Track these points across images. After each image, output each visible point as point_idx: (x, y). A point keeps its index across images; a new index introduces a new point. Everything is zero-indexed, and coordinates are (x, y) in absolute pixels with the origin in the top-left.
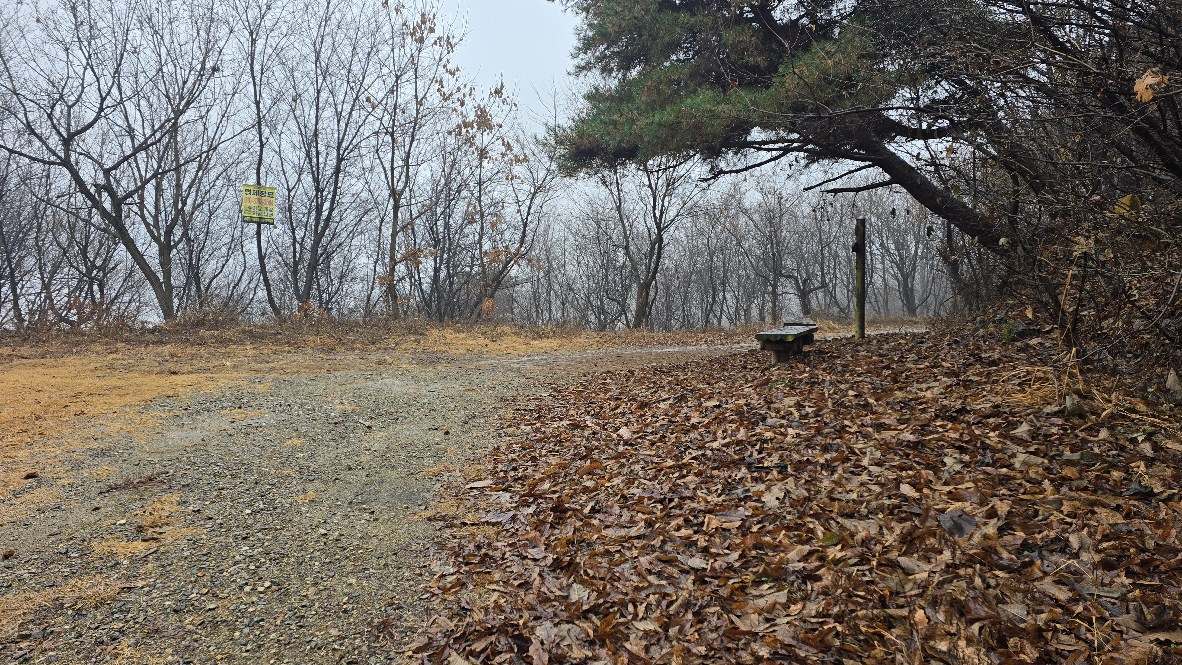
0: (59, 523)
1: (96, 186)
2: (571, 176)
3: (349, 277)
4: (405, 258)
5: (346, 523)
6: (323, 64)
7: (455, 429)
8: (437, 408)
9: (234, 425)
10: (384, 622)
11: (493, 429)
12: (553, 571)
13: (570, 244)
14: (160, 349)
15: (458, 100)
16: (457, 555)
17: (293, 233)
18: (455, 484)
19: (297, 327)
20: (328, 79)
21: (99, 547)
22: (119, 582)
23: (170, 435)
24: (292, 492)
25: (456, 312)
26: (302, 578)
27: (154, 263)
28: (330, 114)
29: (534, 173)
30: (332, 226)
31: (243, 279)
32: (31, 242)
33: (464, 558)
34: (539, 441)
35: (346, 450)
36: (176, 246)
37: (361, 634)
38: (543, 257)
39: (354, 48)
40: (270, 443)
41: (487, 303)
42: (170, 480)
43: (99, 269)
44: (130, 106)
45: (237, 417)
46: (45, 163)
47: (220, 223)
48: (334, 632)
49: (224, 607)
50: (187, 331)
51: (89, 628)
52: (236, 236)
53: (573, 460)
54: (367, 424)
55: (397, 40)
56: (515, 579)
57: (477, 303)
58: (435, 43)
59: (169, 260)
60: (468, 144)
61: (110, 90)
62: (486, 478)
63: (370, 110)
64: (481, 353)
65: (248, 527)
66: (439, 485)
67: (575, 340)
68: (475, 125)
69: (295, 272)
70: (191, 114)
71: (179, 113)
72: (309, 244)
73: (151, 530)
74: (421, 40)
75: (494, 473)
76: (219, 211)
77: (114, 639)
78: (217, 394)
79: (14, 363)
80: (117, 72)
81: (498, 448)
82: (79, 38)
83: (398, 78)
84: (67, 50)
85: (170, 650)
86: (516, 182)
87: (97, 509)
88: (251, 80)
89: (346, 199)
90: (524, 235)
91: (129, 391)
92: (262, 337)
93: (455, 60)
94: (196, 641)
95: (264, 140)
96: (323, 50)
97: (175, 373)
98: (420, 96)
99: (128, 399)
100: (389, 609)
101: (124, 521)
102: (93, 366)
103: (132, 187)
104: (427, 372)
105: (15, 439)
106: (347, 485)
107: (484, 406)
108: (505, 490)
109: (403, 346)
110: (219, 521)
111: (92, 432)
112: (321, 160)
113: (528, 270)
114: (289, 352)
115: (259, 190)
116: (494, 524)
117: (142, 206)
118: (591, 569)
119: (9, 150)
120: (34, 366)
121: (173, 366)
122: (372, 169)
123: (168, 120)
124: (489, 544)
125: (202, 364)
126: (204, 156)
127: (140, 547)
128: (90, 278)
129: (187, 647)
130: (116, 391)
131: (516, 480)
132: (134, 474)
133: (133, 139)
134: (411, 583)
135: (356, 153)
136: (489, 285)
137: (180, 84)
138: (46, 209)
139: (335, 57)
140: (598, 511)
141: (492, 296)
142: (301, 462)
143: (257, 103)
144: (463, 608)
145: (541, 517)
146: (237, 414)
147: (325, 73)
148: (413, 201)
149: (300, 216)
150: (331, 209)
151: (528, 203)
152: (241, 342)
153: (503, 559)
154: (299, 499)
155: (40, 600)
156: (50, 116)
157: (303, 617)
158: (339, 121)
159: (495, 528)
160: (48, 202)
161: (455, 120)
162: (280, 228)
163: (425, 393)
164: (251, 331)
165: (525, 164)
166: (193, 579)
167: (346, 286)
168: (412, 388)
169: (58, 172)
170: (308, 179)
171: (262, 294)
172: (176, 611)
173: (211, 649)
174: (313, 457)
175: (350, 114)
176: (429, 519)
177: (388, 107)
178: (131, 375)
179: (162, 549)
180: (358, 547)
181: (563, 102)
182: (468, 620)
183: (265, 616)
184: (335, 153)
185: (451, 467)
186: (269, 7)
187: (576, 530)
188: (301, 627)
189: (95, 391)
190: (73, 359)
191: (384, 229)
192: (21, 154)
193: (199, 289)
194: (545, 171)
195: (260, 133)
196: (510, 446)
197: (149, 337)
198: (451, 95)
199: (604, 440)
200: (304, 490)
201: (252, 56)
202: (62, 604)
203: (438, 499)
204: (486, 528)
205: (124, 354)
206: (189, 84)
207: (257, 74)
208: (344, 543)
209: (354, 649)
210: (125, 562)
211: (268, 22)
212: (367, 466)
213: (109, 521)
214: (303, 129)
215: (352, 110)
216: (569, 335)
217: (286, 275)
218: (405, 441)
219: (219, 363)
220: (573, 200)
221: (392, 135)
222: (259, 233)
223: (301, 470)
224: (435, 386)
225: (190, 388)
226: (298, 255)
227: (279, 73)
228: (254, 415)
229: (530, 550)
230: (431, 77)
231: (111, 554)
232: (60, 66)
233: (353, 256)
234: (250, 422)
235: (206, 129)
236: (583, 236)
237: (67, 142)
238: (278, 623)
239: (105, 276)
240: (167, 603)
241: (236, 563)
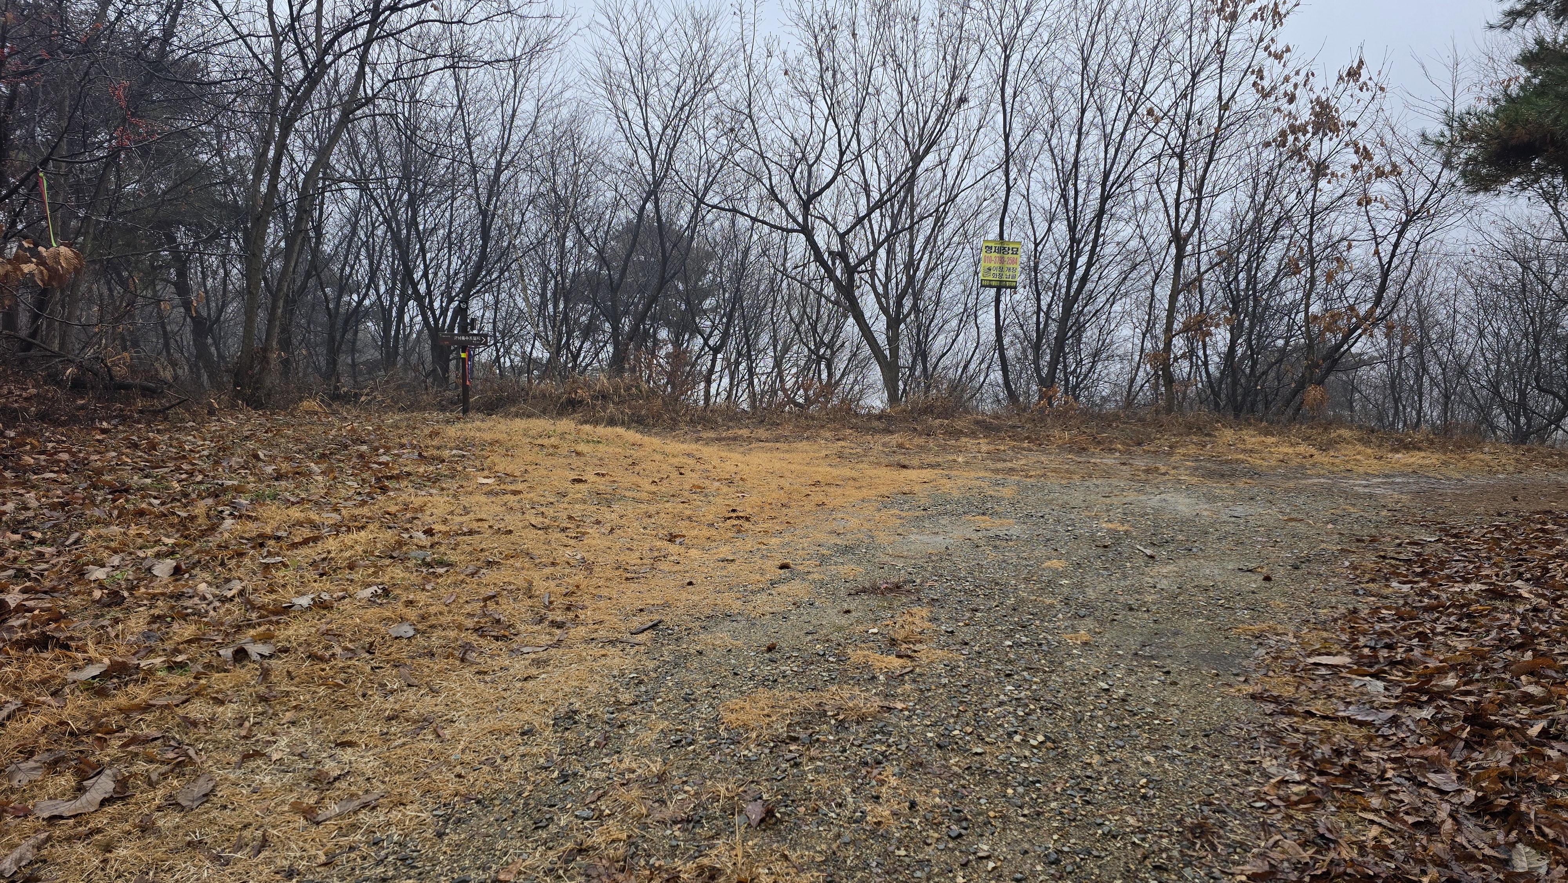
0: (814, 622)
1: (831, 253)
2: (1486, 189)
3: (1104, 355)
4: (1186, 328)
5: (1132, 679)
6: (1092, 74)
7: (1280, 573)
8: (1248, 542)
9: (980, 534)
10: (1200, 826)
11: (1343, 582)
12: (1477, 815)
13: (1467, 299)
14: (887, 439)
15: (1286, 94)
16: (1304, 758)
17: (1038, 300)
18: (1288, 654)
19: (1040, 418)
20: (1096, 92)
21: (856, 655)
22: (877, 698)
23: (913, 537)
24: (1058, 628)
25: (1260, 406)
26: (1082, 740)
27: (882, 340)
28: (1096, 138)
29: (1409, 191)
30: (1089, 286)
31: (975, 358)
32: (766, 318)
33: (1315, 763)
34: (1428, 609)
35: (1122, 583)
36: (904, 320)
37: (1170, 833)
38: (1412, 322)
39: (1135, 45)
40: (1025, 563)
41: (1313, 392)
42: (918, 591)
43: (828, 346)
44: (867, 158)
45: (982, 525)
46: (783, 230)
47: (953, 290)
48: (1131, 820)
49: (992, 754)
50: (915, 419)
51: (852, 744)
52: (969, 305)
53: (1498, 648)
54: (1149, 552)
55: (1198, 23)
56: (1407, 813)
57: (1295, 393)
58: (1255, 16)
59: (898, 335)
60: (1296, 158)
61: (849, 144)
62: (1338, 653)
63: (1151, 125)
64: (1302, 466)
65: (1010, 662)
66: (1262, 651)
67: (1472, 456)
68: (1310, 128)
69: (1037, 347)
70: (930, 160)
71: (917, 159)
72: (1057, 312)
73: (905, 646)
74: (1234, 16)
75: (1352, 647)
76: (953, 275)
77: (879, 763)
78: (956, 494)
79: (753, 446)
80: (857, 121)
81: (1355, 611)
82: (823, 86)
83: (1194, 75)
84: (812, 102)
85: (937, 791)
86: (1374, 209)
87: (848, 612)
88: (1001, 108)
89: (1110, 250)
90: (1383, 288)
91: (864, 484)
92: (998, 429)
93: (1283, 37)
94: (964, 787)
95: (1011, 183)
96: (1093, 55)
97: (904, 467)
98: (1226, 97)
99: (865, 492)
100: (1205, 808)
101: (875, 630)
102: (824, 453)
103: (864, 253)
104: (1221, 488)
105: (765, 525)
106: (1129, 630)
107: (1323, 545)
108: (1375, 676)
109: (1182, 450)
110: (977, 648)
111: (835, 525)
112: (1080, 201)
113: (1384, 343)
114: (1030, 450)
115: (1002, 247)
116: (1361, 724)
117: (873, 274)
118: (1550, 827)
119: (751, 218)
120: (771, 450)
121: (901, 458)
122: (1147, 207)
123: (907, 170)
124: (1356, 752)
125: (931, 459)
126: (941, 209)
127: (895, 663)
128: (818, 356)
129: (955, 792)
130: (851, 483)
131: (1393, 663)
132: (881, 578)
133: (868, 196)
134: (1235, 781)
135: (1126, 187)
136: (1317, 366)
137: (922, 124)
138: (782, 281)
139: (1108, 61)
140: (1556, 738)
141: (1320, 382)
142: (1066, 590)
143: (1007, 137)
144: (1322, 836)
145: (1446, 728)
146: (984, 522)
147: (1094, 85)
148: (1203, 247)
149: (1047, 276)
150: (1090, 264)
151: (1393, 238)
152: (973, 434)
153: (1382, 777)
154: (1068, 638)
155: (804, 702)
156: (792, 177)
157: (1089, 790)
158: (1106, 147)
159: (1364, 730)
160: (784, 273)
161: (1279, 123)
162: (1021, 294)
163: (1225, 518)
164: (984, 421)
165: (1392, 179)
166: (955, 713)
167: (1099, 366)
168: (1205, 510)
169: (794, 240)
170: (1061, 228)
171: (997, 375)
172: (939, 746)
173: (983, 801)
174: (1080, 586)
175: (1123, 134)
176: (1253, 696)
177: (1177, 119)
178: (861, 466)
179: (918, 670)
180: (1152, 716)
181: (1469, 74)
182: (1333, 855)
183: (1041, 778)
184: (1099, 190)
185: (1280, 629)
186: (1028, 11)
187: (1516, 759)
188: (1088, 803)
189: (832, 481)
190: (804, 445)
191: (1157, 289)
192: (764, 222)
193: (925, 369)
194: (1428, 186)
195: (1007, 174)
196: (1375, 611)
197: (876, 424)
198: (1274, 88)
199: (1557, 623)
200: (1073, 627)
201: (1004, 77)
202: (825, 711)
203: (1264, 671)
204: (1348, 727)
205: (851, 441)
206: (930, 123)
207: (1008, 99)
208: (1132, 705)
209: (1161, 851)
210: (881, 677)
211: (1026, 30)
212: (1154, 608)
213: (861, 628)
214: (1059, 162)
215: (1125, 130)
216: (1460, 448)
217: (1024, 351)
218: (1204, 583)
219: (950, 458)
220: (1479, 229)
221: (1180, 156)
222: (998, 301)
223: (1067, 601)
224: (1239, 510)
225: (926, 485)
226: (1042, 326)
227: (1035, 93)
228: (1002, 525)
229: (1431, 776)
230: (1245, 67)
231: (867, 666)
232: (804, 123)
233: (1113, 326)
234: (998, 533)
235: (945, 176)
236: (1494, 287)
237: (806, 206)
238: (1058, 790)
239: (833, 353)
240: (930, 735)
241: (1001, 704)
